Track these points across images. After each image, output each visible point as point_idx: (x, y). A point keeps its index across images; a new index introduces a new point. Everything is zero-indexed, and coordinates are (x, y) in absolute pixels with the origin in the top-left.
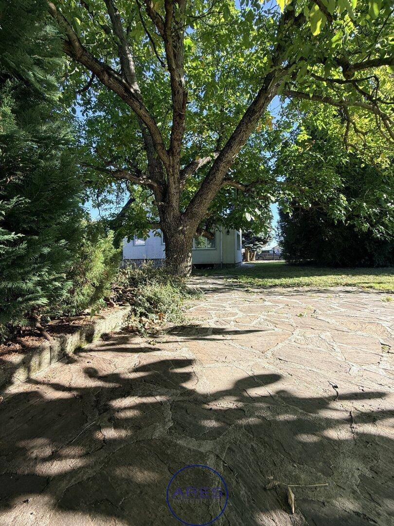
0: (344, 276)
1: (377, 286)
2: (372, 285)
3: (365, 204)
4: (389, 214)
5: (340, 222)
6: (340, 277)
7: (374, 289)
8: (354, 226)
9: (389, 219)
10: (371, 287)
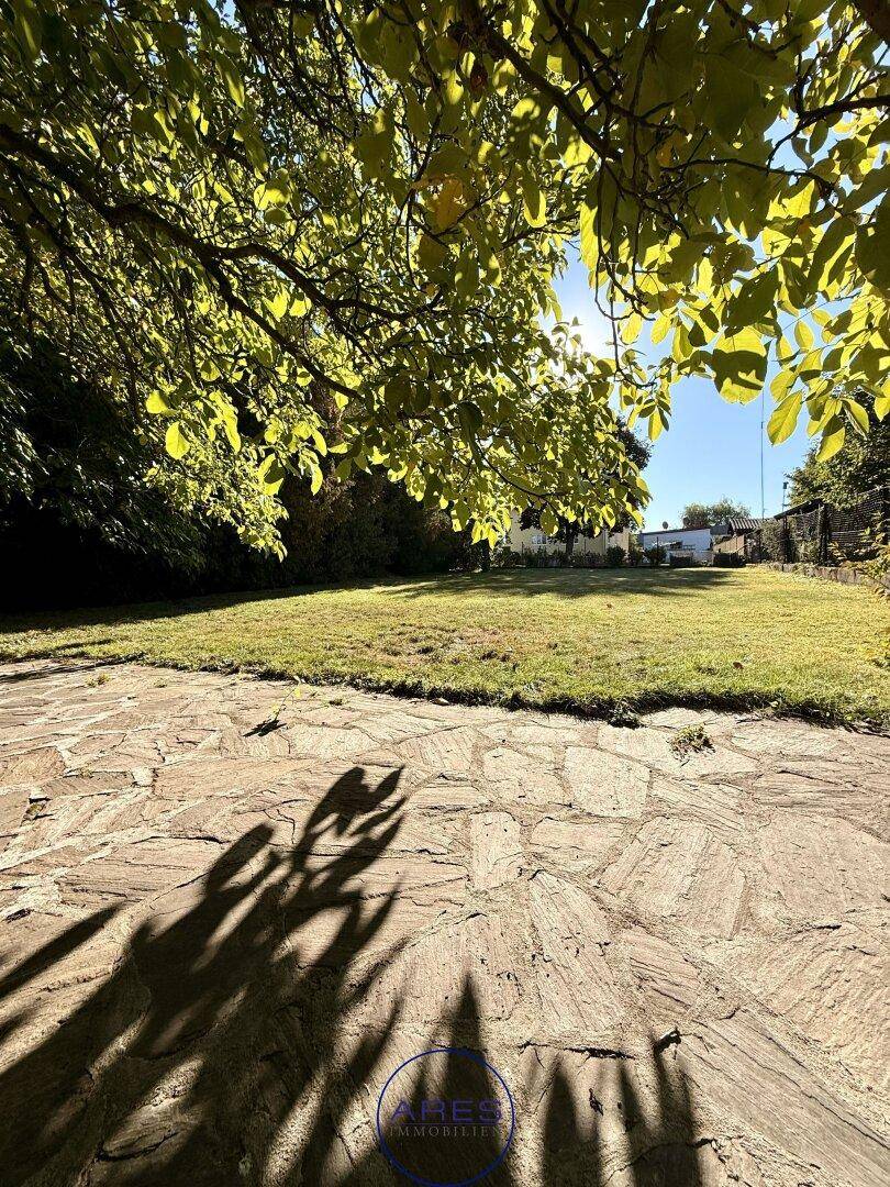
0: (32, 632)
1: (94, 651)
2: (84, 649)
3: (79, 467)
4: (133, 498)
5: (19, 497)
6: (22, 635)
7: (88, 658)
8: (58, 512)
9: (132, 507)
10: (82, 655)
